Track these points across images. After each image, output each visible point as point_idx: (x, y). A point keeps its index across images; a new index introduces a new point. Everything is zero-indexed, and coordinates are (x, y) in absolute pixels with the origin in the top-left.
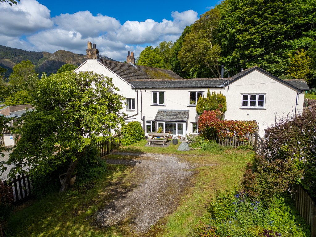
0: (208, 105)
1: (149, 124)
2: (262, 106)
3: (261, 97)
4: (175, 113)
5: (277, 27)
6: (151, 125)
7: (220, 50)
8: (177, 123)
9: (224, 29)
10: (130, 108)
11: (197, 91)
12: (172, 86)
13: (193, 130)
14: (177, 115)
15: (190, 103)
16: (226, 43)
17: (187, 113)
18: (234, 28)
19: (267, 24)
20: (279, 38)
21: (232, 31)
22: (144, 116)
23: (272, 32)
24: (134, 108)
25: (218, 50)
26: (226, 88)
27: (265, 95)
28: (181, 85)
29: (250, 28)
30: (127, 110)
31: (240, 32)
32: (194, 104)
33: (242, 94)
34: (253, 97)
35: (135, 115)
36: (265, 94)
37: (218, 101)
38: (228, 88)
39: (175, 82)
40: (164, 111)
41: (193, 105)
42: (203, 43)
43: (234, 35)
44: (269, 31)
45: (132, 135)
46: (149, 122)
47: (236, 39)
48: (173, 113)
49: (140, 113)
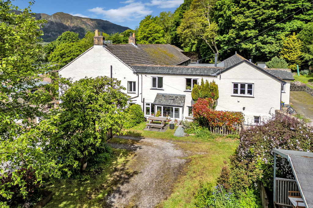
0: (202, 93)
1: (148, 106)
2: (251, 94)
3: (250, 86)
4: (172, 97)
5: (268, 12)
6: (150, 106)
7: (217, 28)
8: (174, 108)
9: (221, 10)
10: (131, 90)
11: (193, 78)
12: (170, 72)
13: (189, 113)
14: (174, 100)
15: (186, 89)
16: (223, 22)
17: (183, 97)
19: (259, 9)
20: (270, 22)
21: (229, 13)
22: (144, 99)
23: (264, 17)
24: (134, 90)
25: (215, 28)
26: (219, 77)
27: (253, 85)
28: (178, 72)
29: (244, 11)
30: (129, 92)
31: (235, 14)
32: (190, 89)
33: (233, 83)
34: (243, 86)
35: (135, 97)
36: (254, 84)
37: (211, 90)
39: (173, 69)
40: (162, 95)
41: (188, 90)
42: (201, 21)
43: (230, 16)
44: (262, 15)
46: (149, 104)
47: (232, 20)
49: (140, 96)
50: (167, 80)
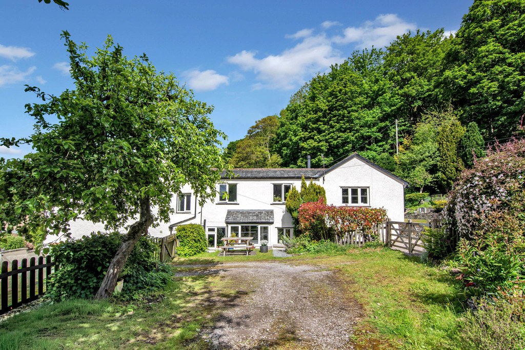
1: (211, 233)
2: (366, 202)
3: (364, 191)
4: (254, 213)
5: (344, 135)
6: (215, 233)
7: (281, 161)
8: (259, 226)
9: (285, 137)
10: (182, 209)
11: (284, 182)
12: (249, 175)
14: (257, 215)
15: (274, 201)
16: (288, 151)
17: (271, 213)
18: (297, 135)
19: (333, 132)
20: (347, 148)
21: (295, 139)
22: (205, 220)
23: (339, 140)
24: (188, 208)
25: (278, 160)
26: (321, 179)
27: (368, 189)
28: (261, 175)
29: (314, 135)
30: (178, 212)
31: (305, 140)
32: (279, 201)
33: (341, 187)
34: (355, 191)
35: (190, 219)
36: (369, 187)
37: (317, 192)
38: (324, 180)
39: (252, 172)
40: (237, 211)
41: (277, 202)
42: (260, 152)
43: (296, 143)
44: (337, 139)
45: (195, 240)
46: (213, 230)
47: (300, 147)
48: (251, 213)
49: (198, 216)
50: (243, 187)
